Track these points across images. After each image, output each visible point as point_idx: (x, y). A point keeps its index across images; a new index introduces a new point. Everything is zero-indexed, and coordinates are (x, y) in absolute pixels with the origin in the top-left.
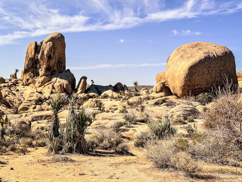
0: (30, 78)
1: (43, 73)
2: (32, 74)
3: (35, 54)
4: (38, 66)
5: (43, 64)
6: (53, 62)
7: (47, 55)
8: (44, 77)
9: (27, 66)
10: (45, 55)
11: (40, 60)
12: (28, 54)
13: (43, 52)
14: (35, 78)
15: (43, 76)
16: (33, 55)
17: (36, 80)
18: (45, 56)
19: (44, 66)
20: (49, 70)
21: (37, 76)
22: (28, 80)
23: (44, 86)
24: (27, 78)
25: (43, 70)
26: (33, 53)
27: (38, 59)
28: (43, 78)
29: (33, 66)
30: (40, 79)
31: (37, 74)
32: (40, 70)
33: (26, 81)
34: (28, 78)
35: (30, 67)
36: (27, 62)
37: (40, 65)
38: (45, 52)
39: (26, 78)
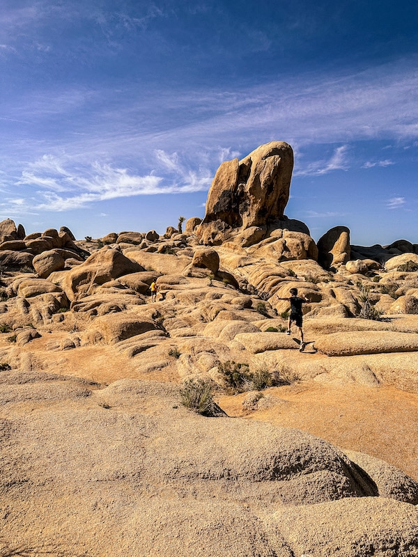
0: (219, 232)
1: (252, 221)
2: (223, 223)
3: (237, 183)
4: (241, 207)
5: (254, 203)
6: (273, 198)
7: (265, 183)
8: (254, 228)
9: (215, 208)
10: (262, 183)
11: (249, 194)
12: (219, 183)
13: (257, 178)
14: (230, 230)
15: (251, 226)
16: (232, 184)
17: (233, 233)
18: (262, 186)
19: (256, 206)
20: (263, 216)
21: (233, 227)
22: (214, 235)
23: (260, 246)
24: (212, 232)
25: (254, 214)
26: (233, 181)
27: (243, 193)
28: (254, 230)
29: (229, 207)
30: (244, 232)
31: (233, 223)
32: (246, 214)
33: (211, 236)
34: (213, 230)
35: (223, 209)
36: (216, 201)
37: (246, 204)
38: (263, 178)
39: (209, 231)
